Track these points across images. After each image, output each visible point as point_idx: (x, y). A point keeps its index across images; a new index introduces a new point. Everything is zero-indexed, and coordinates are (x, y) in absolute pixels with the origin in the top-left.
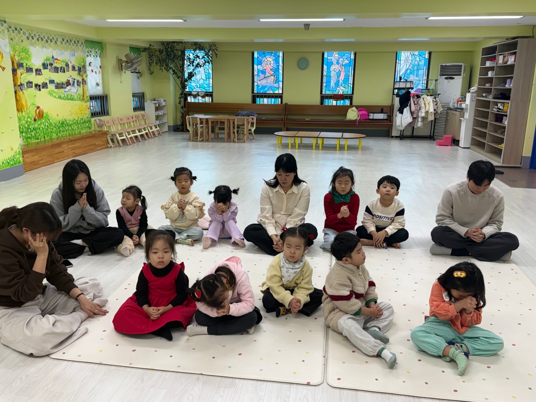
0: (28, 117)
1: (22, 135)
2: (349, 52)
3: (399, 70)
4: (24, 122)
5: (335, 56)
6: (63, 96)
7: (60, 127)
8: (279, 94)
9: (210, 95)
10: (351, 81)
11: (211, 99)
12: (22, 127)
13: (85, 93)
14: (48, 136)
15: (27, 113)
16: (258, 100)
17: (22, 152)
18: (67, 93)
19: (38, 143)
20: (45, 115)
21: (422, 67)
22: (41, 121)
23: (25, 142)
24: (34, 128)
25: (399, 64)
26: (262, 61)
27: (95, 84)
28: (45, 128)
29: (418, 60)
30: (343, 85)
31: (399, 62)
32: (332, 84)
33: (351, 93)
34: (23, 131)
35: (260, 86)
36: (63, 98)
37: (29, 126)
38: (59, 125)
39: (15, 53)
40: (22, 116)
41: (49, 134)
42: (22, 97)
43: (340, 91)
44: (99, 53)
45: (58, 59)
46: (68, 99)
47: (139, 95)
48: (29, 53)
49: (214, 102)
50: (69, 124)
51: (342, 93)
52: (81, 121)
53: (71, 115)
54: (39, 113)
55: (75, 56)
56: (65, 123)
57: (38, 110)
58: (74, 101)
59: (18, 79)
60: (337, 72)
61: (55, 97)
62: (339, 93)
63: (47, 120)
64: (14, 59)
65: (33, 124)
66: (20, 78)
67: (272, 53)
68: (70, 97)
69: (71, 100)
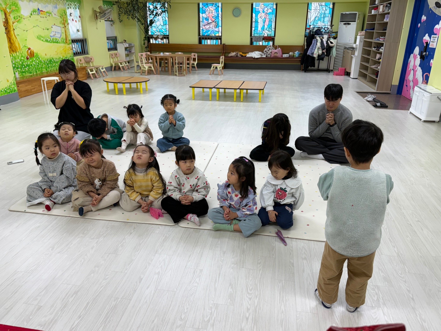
0: (21, 57)
1: (18, 70)
2: (272, 3)
3: (310, 17)
4: (18, 60)
5: (261, 6)
6: (49, 40)
7: (48, 64)
8: (219, 36)
9: (167, 37)
10: (273, 26)
11: (168, 41)
12: (17, 64)
13: (67, 37)
14: (39, 70)
15: (20, 53)
16: (203, 41)
17: (17, 83)
18: (52, 38)
19: (31, 76)
20: (35, 55)
21: (327, 15)
22: (32, 59)
23: (20, 76)
24: (27, 65)
25: (310, 13)
26: (206, 11)
27: (75, 31)
28: (36, 65)
29: (325, 10)
30: (267, 29)
31: (310, 11)
32: (259, 29)
33: (273, 36)
34: (18, 67)
35: (204, 30)
36: (50, 41)
37: (23, 63)
38: (48, 62)
39: (7, 6)
40: (17, 55)
41: (40, 69)
42: (16, 41)
43: (265, 34)
44: (78, 6)
45: (43, 11)
46: (54, 42)
47: (113, 38)
48: (18, 6)
49: (170, 43)
50: (55, 61)
51: (266, 36)
53: (57, 54)
54: (30, 53)
55: (57, 8)
56: (53, 61)
57: (29, 51)
58: (58, 44)
59: (10, 27)
60: (263, 18)
61: (43, 40)
62: (265, 36)
63: (37, 58)
64: (6, 11)
65: (26, 61)
66: (13, 26)
67: (213, 4)
68: (55, 40)
69: (56, 43)
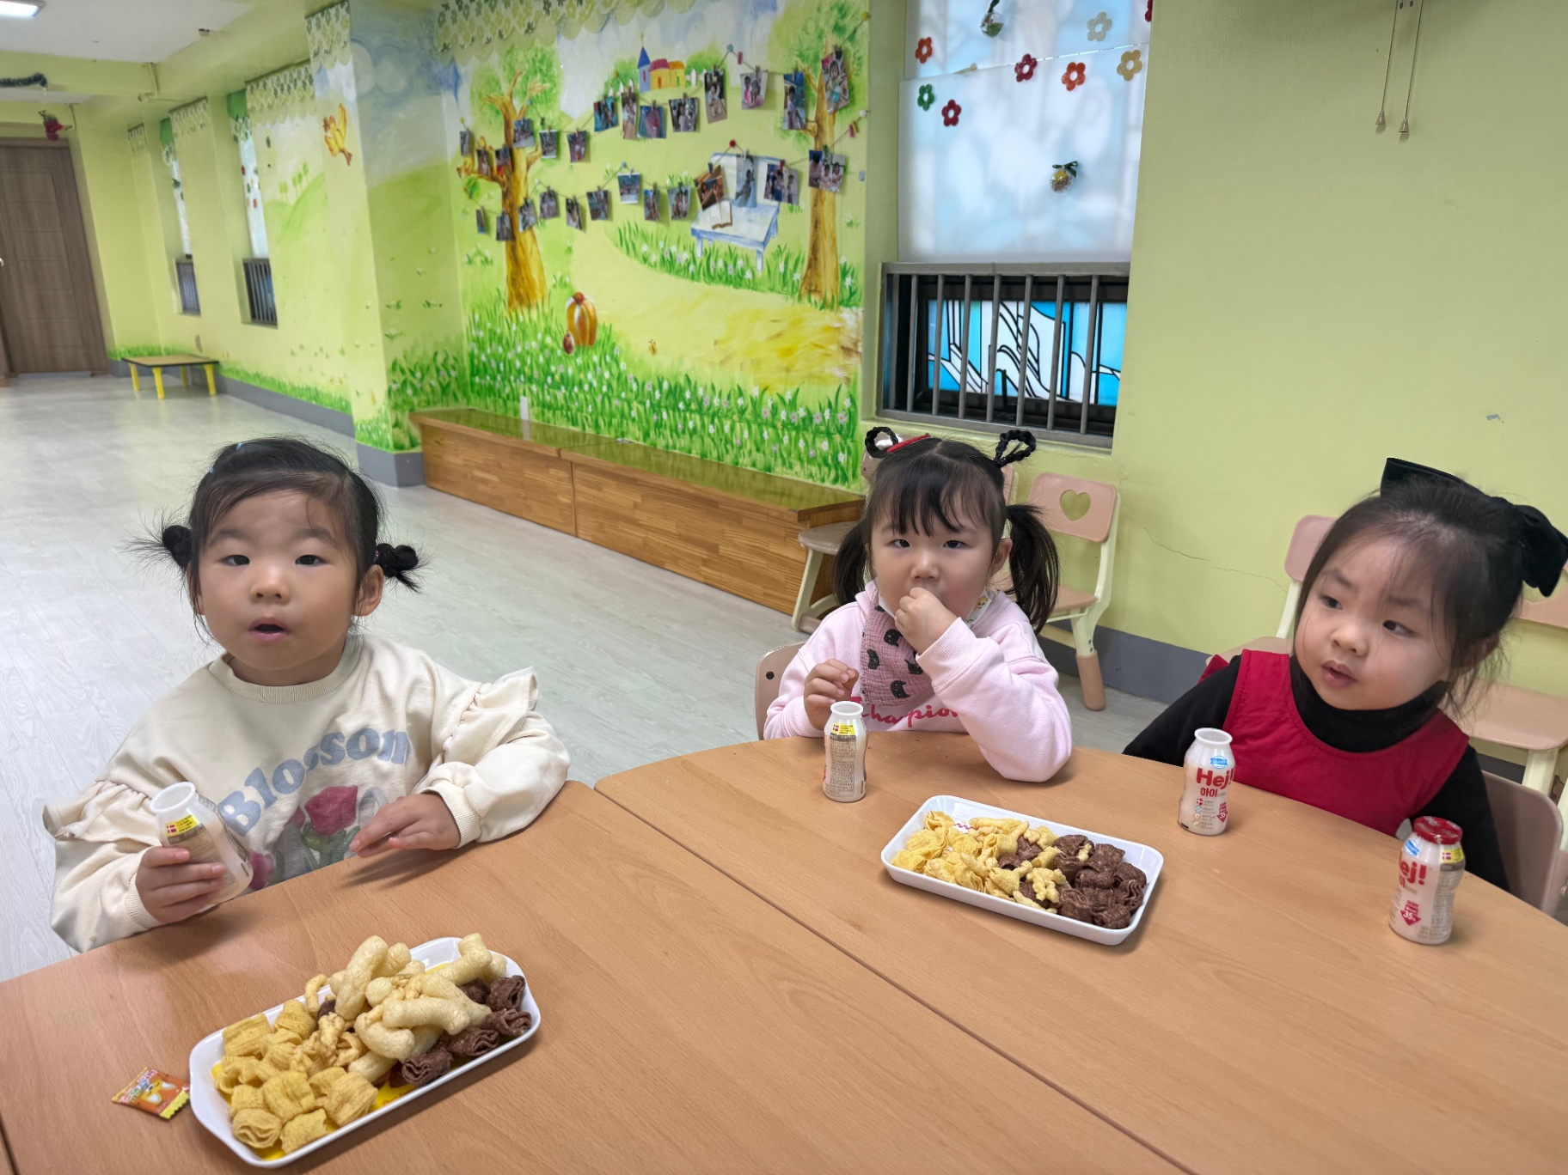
0: (546, 331)
1: (529, 390)
4: (534, 344)
6: (685, 256)
7: (659, 404)
12: (529, 362)
14: (610, 424)
15: (544, 314)
18: (707, 244)
19: (574, 435)
20: (600, 335)
22: (585, 358)
23: (537, 417)
24: (562, 377)
27: (1035, 177)
28: (601, 389)
34: (532, 376)
36: (687, 268)
37: (548, 363)
38: (657, 394)
39: (514, 84)
40: (530, 320)
42: (532, 253)
45: (669, 60)
46: (711, 277)
50: (705, 405)
52: (783, 415)
53: (723, 362)
54: (582, 321)
57: (577, 311)
58: (743, 293)
59: (519, 183)
61: (645, 260)
63: (608, 358)
65: (560, 358)
66: (526, 178)
68: (720, 264)
69: (728, 281)
